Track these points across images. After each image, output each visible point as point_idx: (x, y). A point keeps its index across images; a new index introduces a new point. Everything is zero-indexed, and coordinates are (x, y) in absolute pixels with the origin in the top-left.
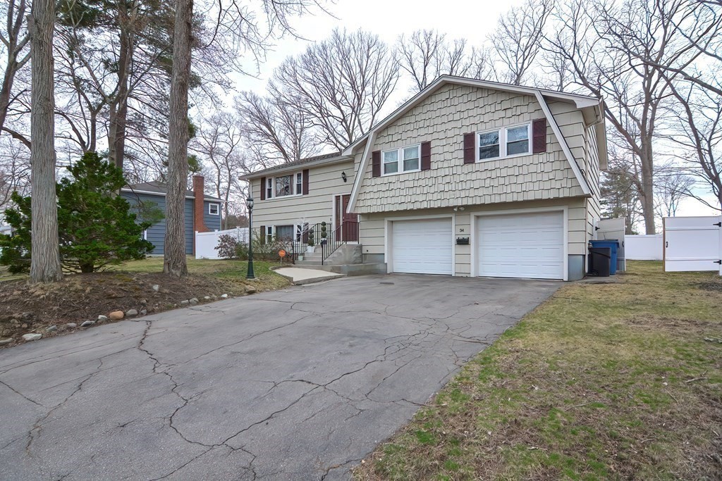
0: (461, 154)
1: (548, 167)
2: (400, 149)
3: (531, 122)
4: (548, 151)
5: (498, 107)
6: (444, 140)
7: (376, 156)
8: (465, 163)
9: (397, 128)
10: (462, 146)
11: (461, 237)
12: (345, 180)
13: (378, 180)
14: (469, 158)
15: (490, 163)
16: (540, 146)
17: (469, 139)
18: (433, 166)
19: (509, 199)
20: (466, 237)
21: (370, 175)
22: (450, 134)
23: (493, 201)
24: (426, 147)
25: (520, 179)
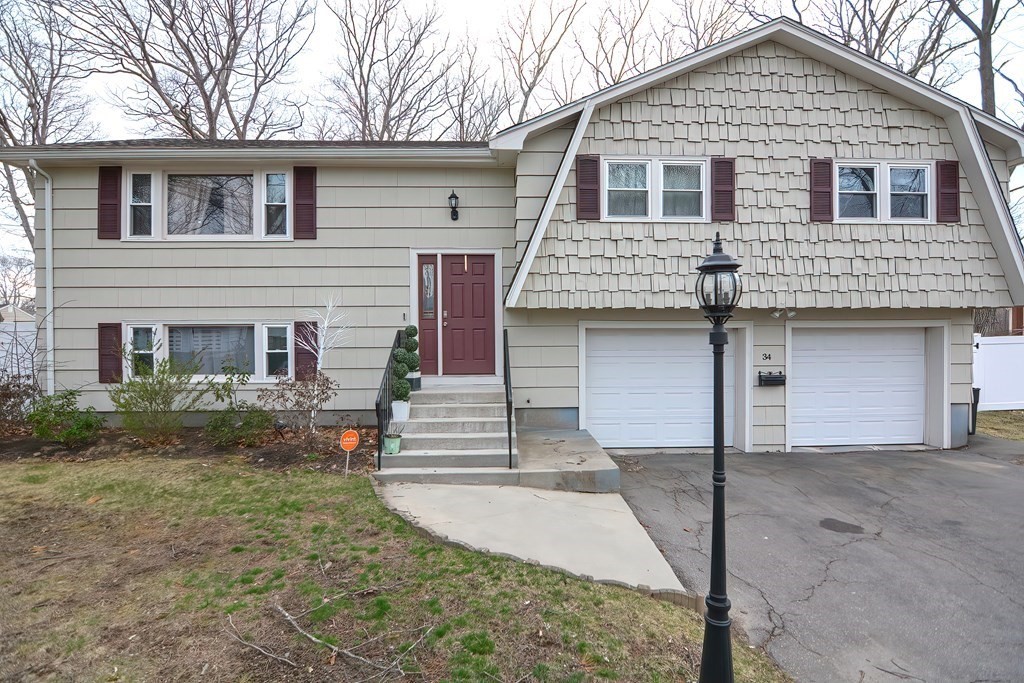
0: (804, 200)
1: (959, 251)
2: (655, 161)
3: (934, 163)
4: (964, 221)
5: (877, 119)
6: (766, 162)
7: (587, 168)
8: (812, 220)
9: (646, 109)
10: (805, 183)
11: (765, 371)
12: (455, 215)
13: (592, 229)
14: (820, 210)
15: (862, 227)
16: (949, 211)
17: (820, 170)
18: (742, 215)
19: (896, 302)
20: (775, 371)
21: (570, 213)
22: (778, 151)
23: (867, 305)
24: (724, 170)
25: (915, 268)
